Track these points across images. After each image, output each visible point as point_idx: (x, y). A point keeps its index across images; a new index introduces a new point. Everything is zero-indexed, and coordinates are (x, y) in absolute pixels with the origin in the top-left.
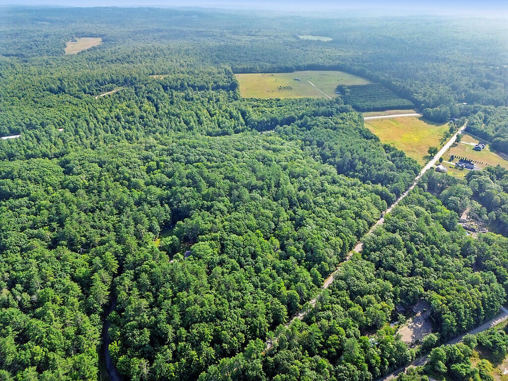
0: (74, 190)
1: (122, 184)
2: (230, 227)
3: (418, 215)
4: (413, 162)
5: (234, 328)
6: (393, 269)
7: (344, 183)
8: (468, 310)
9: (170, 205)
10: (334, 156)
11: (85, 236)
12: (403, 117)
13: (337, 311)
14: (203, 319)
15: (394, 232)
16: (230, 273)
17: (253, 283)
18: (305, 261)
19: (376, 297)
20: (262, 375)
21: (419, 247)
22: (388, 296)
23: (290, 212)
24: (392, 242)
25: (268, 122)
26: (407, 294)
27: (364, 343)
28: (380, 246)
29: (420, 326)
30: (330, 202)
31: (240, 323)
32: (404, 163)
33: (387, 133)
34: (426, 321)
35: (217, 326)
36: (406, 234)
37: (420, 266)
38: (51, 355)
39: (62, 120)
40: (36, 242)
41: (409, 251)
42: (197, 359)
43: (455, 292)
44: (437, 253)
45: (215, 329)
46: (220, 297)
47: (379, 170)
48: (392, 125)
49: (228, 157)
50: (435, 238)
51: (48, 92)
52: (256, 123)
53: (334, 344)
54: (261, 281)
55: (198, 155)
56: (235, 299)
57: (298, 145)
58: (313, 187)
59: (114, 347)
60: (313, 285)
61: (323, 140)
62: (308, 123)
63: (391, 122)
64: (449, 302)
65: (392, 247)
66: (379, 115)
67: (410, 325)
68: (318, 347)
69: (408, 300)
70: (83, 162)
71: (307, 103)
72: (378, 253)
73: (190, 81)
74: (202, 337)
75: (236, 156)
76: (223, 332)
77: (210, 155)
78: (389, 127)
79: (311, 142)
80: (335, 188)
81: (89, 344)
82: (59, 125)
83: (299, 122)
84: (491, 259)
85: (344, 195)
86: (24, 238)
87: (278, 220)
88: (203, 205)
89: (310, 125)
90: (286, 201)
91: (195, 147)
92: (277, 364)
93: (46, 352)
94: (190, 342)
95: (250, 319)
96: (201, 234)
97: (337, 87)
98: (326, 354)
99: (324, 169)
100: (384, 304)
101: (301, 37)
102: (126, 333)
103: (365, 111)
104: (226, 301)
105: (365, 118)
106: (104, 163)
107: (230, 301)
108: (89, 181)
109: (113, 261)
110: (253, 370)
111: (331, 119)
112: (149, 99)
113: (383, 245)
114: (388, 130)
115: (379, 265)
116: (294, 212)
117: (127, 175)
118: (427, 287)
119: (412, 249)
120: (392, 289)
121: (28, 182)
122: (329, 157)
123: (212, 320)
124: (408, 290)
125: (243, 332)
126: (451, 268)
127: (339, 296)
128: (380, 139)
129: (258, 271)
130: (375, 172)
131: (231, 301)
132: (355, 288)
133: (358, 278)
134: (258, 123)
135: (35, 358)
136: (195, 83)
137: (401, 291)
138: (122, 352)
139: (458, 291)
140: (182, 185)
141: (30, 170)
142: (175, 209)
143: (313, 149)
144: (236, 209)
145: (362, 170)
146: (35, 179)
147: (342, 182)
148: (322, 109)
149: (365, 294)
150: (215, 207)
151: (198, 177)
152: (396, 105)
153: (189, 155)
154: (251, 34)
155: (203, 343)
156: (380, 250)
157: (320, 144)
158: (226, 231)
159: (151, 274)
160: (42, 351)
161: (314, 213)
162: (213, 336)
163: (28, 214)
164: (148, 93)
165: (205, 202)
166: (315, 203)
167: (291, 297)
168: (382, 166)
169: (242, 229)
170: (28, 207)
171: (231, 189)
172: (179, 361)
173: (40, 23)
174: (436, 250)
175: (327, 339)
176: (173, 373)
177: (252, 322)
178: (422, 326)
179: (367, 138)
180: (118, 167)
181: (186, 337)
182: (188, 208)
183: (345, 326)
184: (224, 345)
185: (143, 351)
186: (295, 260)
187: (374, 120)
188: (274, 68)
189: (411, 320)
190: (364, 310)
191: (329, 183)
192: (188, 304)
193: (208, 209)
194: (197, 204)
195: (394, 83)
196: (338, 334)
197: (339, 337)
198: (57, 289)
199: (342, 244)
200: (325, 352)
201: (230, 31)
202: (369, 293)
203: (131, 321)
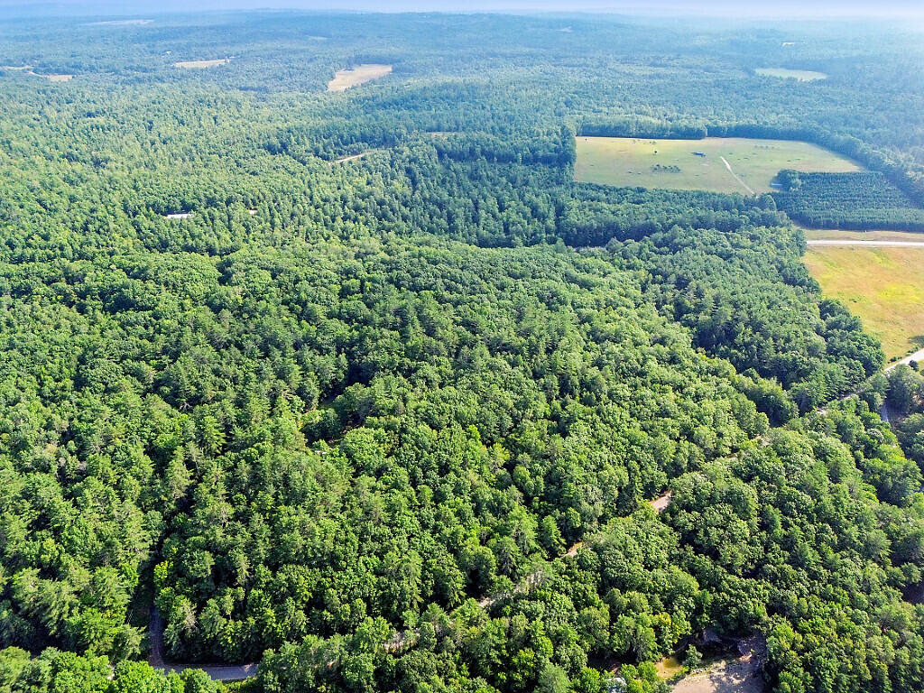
0: (216, 309)
1: (291, 310)
2: (426, 411)
3: (821, 454)
4: (869, 344)
5: (352, 589)
6: (715, 556)
7: (691, 364)
8: (845, 678)
9: (350, 355)
10: (699, 309)
11: (197, 385)
13: (556, 605)
14: (304, 559)
15: (748, 479)
16: (386, 492)
17: (420, 517)
18: (542, 499)
19: (650, 601)
20: (368, 684)
21: (791, 522)
22: (681, 604)
23: (556, 404)
24: (733, 499)
25: (599, 229)
26: (726, 611)
27: (583, 682)
29: (736, 682)
30: (642, 398)
31: (366, 582)
32: (849, 344)
33: (852, 276)
34: (754, 676)
35: (325, 577)
36: (771, 490)
37: (779, 560)
38: (65, 558)
39: (261, 196)
40: (126, 382)
41: (766, 525)
42: (275, 625)
43: (830, 631)
44: (831, 543)
45: (319, 582)
46: (350, 529)
47: (784, 351)
48: (871, 262)
49: (485, 286)
50: (837, 510)
51: (263, 151)
52: (575, 229)
53: (524, 667)
54: (437, 517)
55: (436, 277)
56: (374, 538)
57: (637, 281)
58: (622, 364)
59: (162, 570)
60: (538, 547)
61: (690, 275)
62: (676, 241)
63: (871, 255)
64: (809, 648)
65: (728, 509)
66: (848, 239)
67: (716, 674)
68: (494, 665)
69: (725, 624)
70: (251, 266)
71: (695, 201)
72: (694, 515)
73: (488, 145)
74: (292, 590)
75: (502, 288)
76: (330, 590)
77: (453, 279)
78: (862, 266)
79: (665, 276)
80: (669, 373)
81: (127, 556)
82: (254, 204)
83: (659, 236)
85: (679, 388)
86: (117, 373)
87: (523, 414)
88: (401, 365)
89: (679, 243)
90: (554, 381)
91: (435, 263)
92: (400, 673)
93: (60, 552)
94: (271, 594)
95: (386, 580)
96: (373, 415)
97: (779, 174)
98: (502, 680)
99: (665, 332)
100: (665, 617)
101: (759, 71)
102: (184, 551)
103: (819, 228)
104: (356, 540)
105: (808, 242)
106: (281, 271)
107: (362, 540)
108: (245, 297)
109: (215, 432)
110: (354, 670)
111: (728, 237)
112: (409, 171)
113: (712, 500)
114: (858, 271)
115: (688, 538)
116: (563, 406)
117: (303, 295)
118: (776, 607)
119: (773, 522)
120: (697, 592)
121: (163, 288)
122: (688, 311)
123: (321, 565)
124: (730, 604)
125: (366, 600)
126: (847, 581)
127: (576, 579)
128: (821, 286)
129: (439, 498)
130: (770, 353)
131: (366, 540)
132: (612, 573)
133: (628, 555)
134: (579, 230)
135: (42, 556)
136: (496, 149)
137: (715, 602)
138: (170, 581)
139: (841, 631)
140: (383, 325)
141: (173, 268)
142: (355, 365)
143: (663, 290)
144: (455, 380)
145: (747, 345)
146: (174, 285)
147: (687, 362)
148: (721, 215)
149: (631, 589)
150: (420, 372)
151: (412, 315)
152: (898, 221)
153: (418, 275)
154: (658, 62)
155: (290, 601)
156: (701, 510)
157: (681, 284)
158: (417, 418)
159: (255, 465)
160: (54, 548)
161: (598, 413)
162: (313, 592)
163: (141, 337)
164: (410, 162)
165: (407, 360)
166: (610, 395)
167: (480, 559)
168: (793, 343)
169: (444, 420)
170: (146, 327)
171: (463, 342)
172: (244, 619)
173: (311, 38)
174: (831, 535)
175: (515, 653)
176: (229, 638)
177: (388, 587)
178: (743, 684)
179: (790, 281)
180: (297, 281)
181: (267, 583)
182: (374, 367)
183: (558, 639)
184: (325, 612)
185: (199, 588)
186: (518, 494)
187: (833, 248)
188: (665, 130)
189: (722, 664)
190: (613, 619)
191: (660, 360)
192: (289, 528)
193: (408, 373)
194: (392, 363)
195: (910, 174)
196: (536, 649)
197: (536, 656)
198: (116, 459)
199: (626, 482)
200: (502, 676)
201: (620, 57)
202: (640, 589)
203: (198, 535)
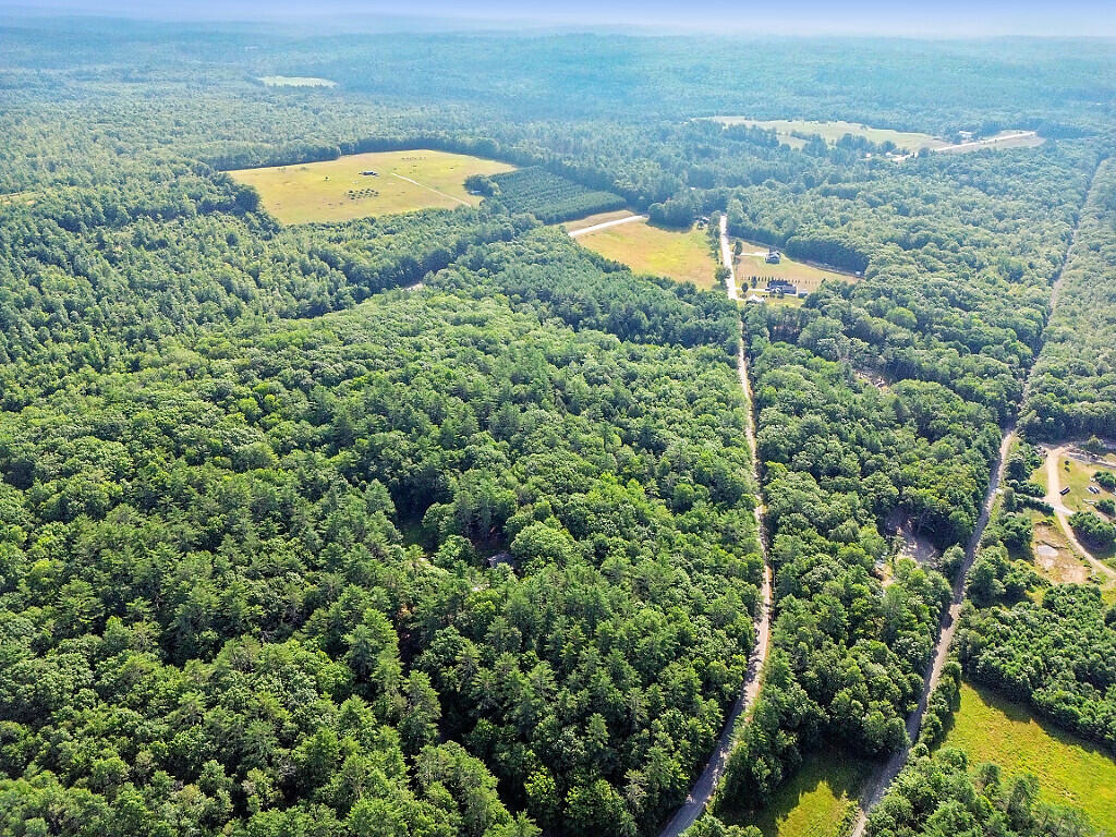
2: (554, 482)
3: (807, 378)
12: (621, 225)
18: (714, 503)
26: (881, 505)
28: (800, 442)
29: (915, 547)
48: (616, 242)
49: (403, 352)
52: (376, 274)
57: (504, 305)
63: (610, 237)
67: (903, 550)
71: (445, 219)
72: (803, 454)
79: (522, 294)
83: (464, 259)
84: (934, 418)
89: (491, 262)
91: (312, 347)
97: (466, 181)
114: (616, 251)
115: (817, 472)
130: (679, 326)
134: (380, 273)
147: (648, 354)
156: (803, 448)
158: (550, 493)
178: (918, 546)
179: (608, 270)
185: (602, 761)
187: (587, 235)
193: (464, 465)
